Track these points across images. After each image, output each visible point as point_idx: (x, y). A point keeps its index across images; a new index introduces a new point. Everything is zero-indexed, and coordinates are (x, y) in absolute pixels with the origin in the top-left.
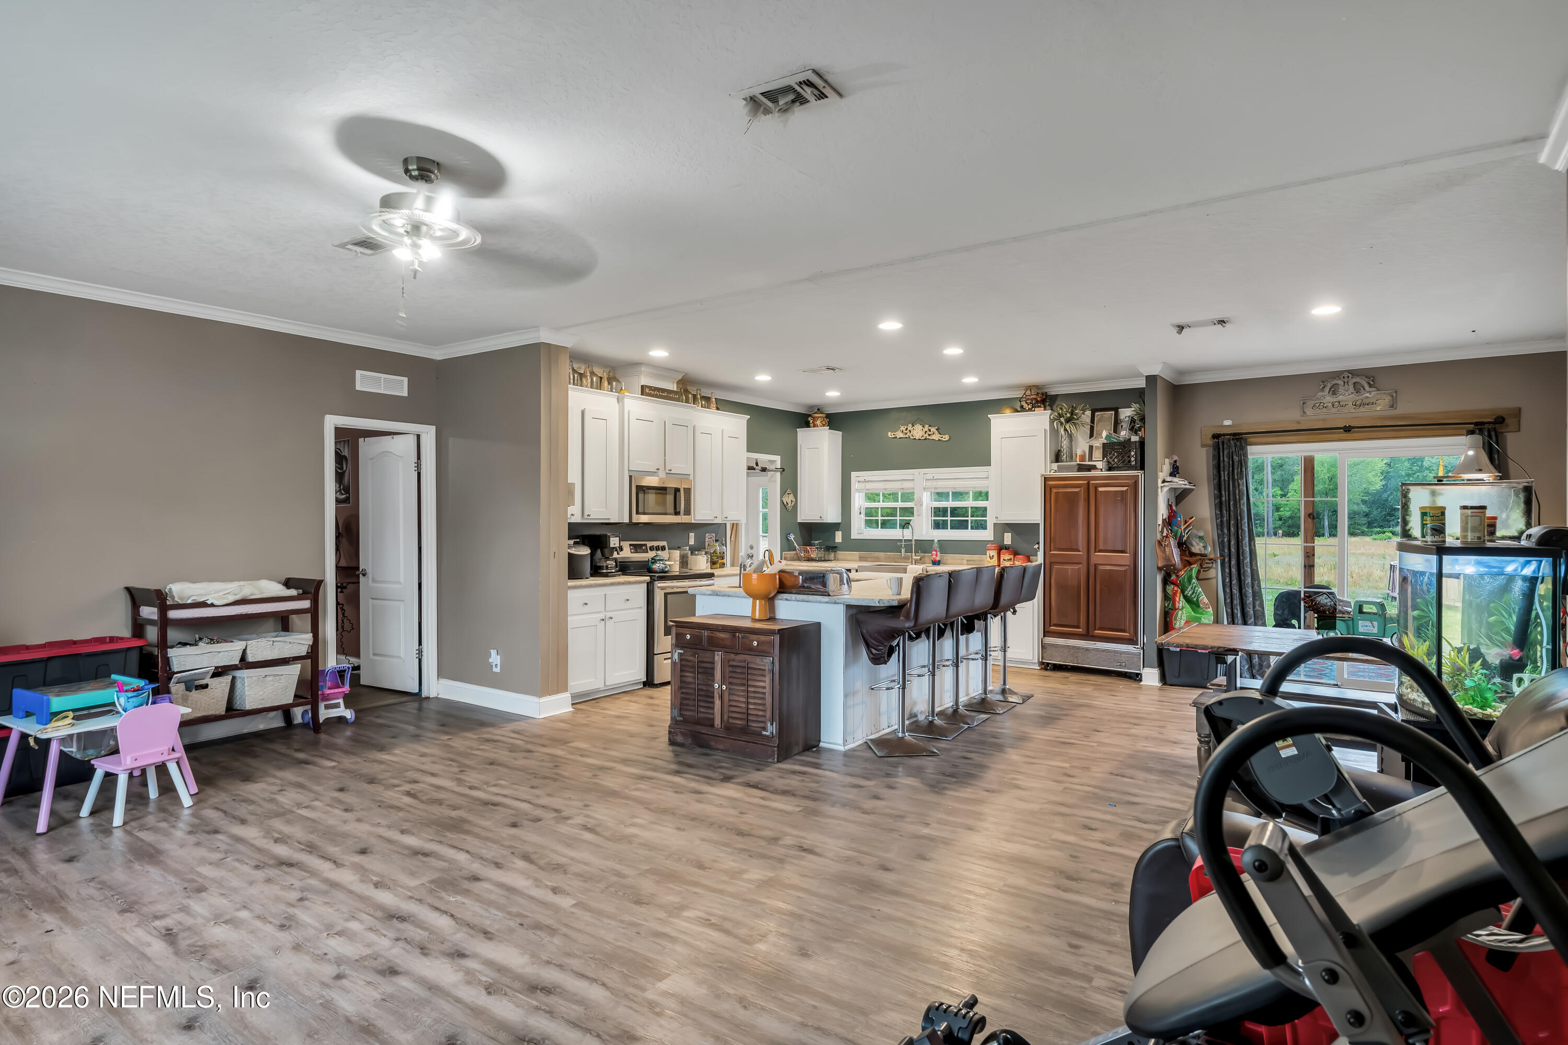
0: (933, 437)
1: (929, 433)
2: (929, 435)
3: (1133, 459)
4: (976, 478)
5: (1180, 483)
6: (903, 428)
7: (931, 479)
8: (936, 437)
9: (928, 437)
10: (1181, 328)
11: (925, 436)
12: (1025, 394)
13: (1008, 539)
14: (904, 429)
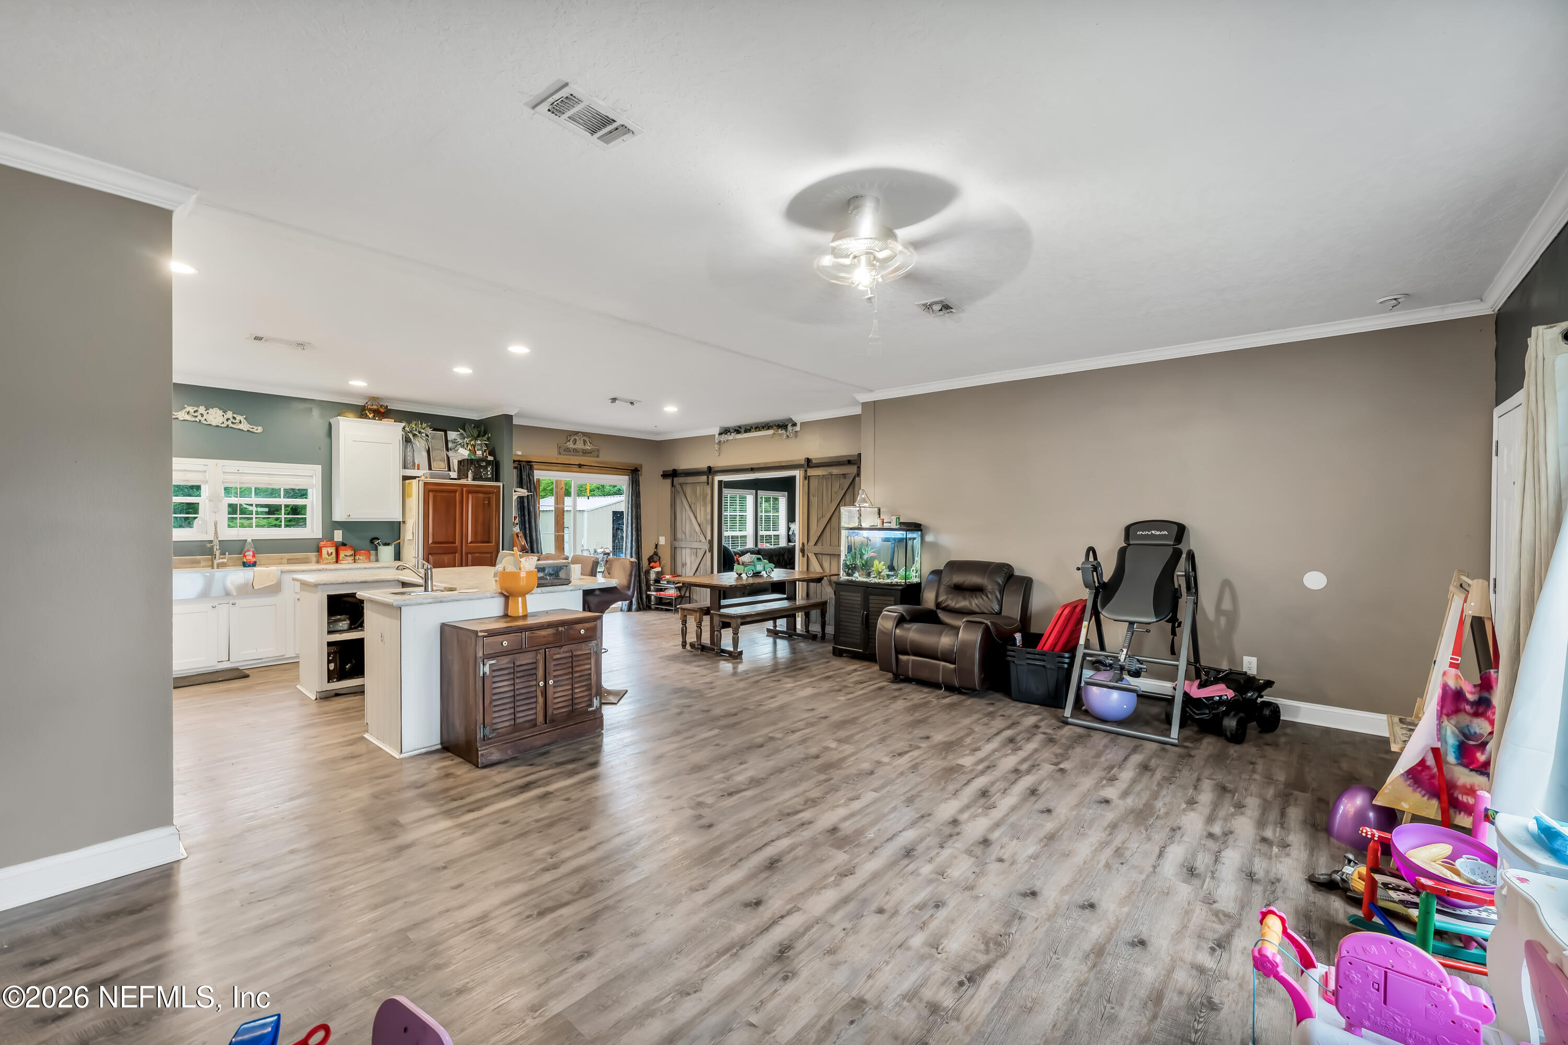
0: (241, 427)
1: (234, 421)
2: (232, 423)
3: (489, 473)
4: (297, 475)
5: (523, 492)
6: (191, 409)
7: (236, 473)
8: (245, 426)
9: (232, 426)
10: (614, 400)
11: (226, 423)
12: (367, 403)
13: (338, 536)
14: (192, 411)
